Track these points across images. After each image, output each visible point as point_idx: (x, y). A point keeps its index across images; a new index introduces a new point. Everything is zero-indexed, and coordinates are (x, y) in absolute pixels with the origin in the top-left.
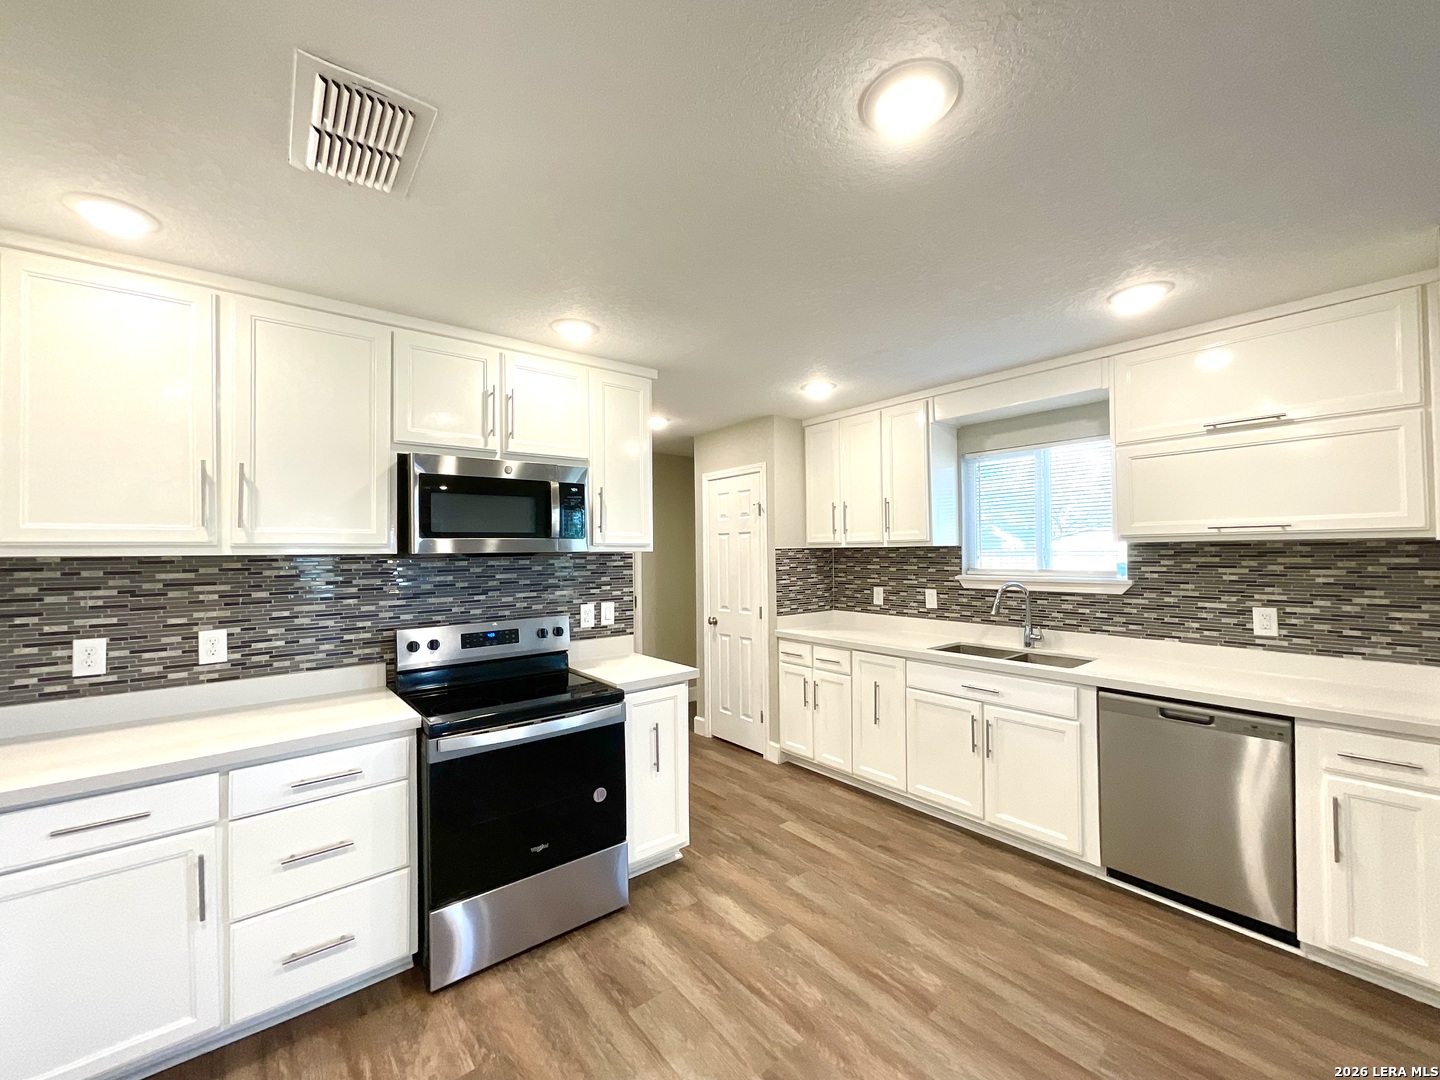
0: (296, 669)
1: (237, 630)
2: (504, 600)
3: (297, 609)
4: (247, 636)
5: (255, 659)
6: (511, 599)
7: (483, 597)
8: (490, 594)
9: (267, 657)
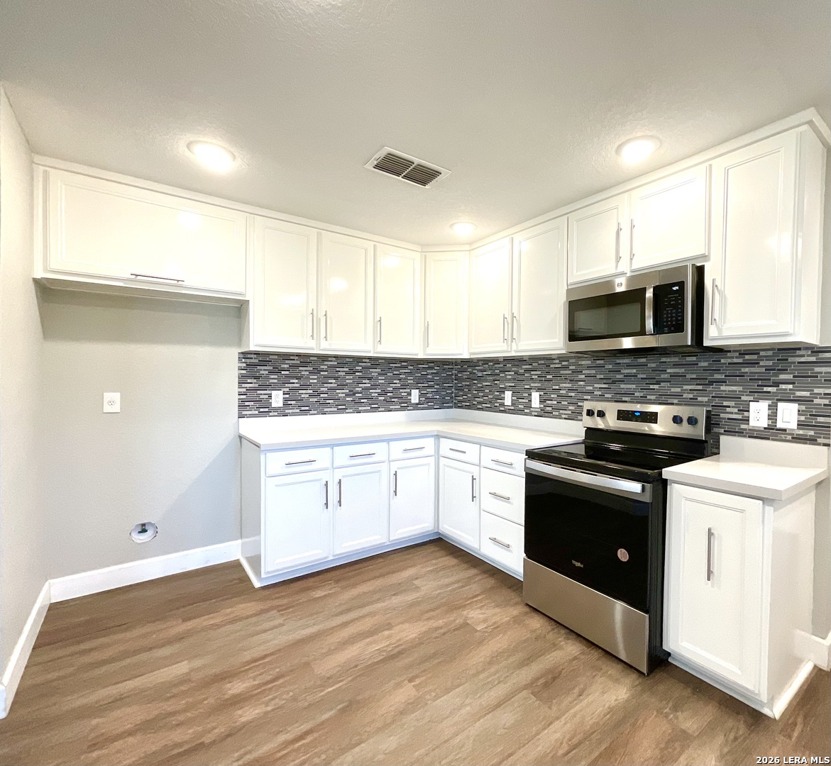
0: (559, 417)
1: (542, 393)
2: (673, 390)
3: (562, 385)
4: (545, 397)
5: (548, 408)
6: (679, 390)
7: (656, 387)
8: (662, 384)
9: (550, 409)
